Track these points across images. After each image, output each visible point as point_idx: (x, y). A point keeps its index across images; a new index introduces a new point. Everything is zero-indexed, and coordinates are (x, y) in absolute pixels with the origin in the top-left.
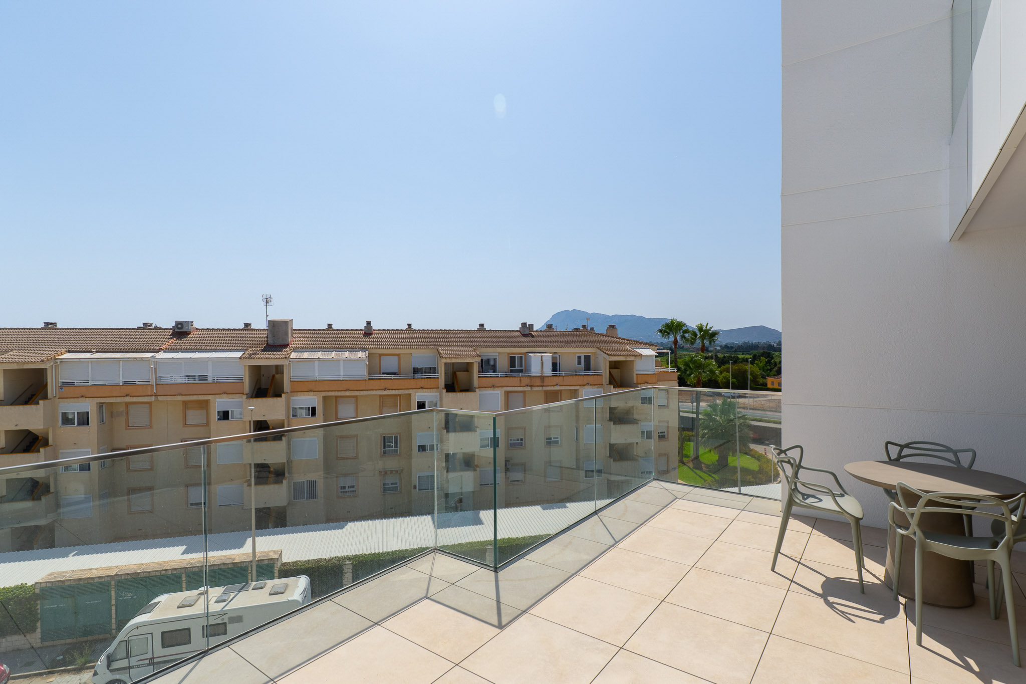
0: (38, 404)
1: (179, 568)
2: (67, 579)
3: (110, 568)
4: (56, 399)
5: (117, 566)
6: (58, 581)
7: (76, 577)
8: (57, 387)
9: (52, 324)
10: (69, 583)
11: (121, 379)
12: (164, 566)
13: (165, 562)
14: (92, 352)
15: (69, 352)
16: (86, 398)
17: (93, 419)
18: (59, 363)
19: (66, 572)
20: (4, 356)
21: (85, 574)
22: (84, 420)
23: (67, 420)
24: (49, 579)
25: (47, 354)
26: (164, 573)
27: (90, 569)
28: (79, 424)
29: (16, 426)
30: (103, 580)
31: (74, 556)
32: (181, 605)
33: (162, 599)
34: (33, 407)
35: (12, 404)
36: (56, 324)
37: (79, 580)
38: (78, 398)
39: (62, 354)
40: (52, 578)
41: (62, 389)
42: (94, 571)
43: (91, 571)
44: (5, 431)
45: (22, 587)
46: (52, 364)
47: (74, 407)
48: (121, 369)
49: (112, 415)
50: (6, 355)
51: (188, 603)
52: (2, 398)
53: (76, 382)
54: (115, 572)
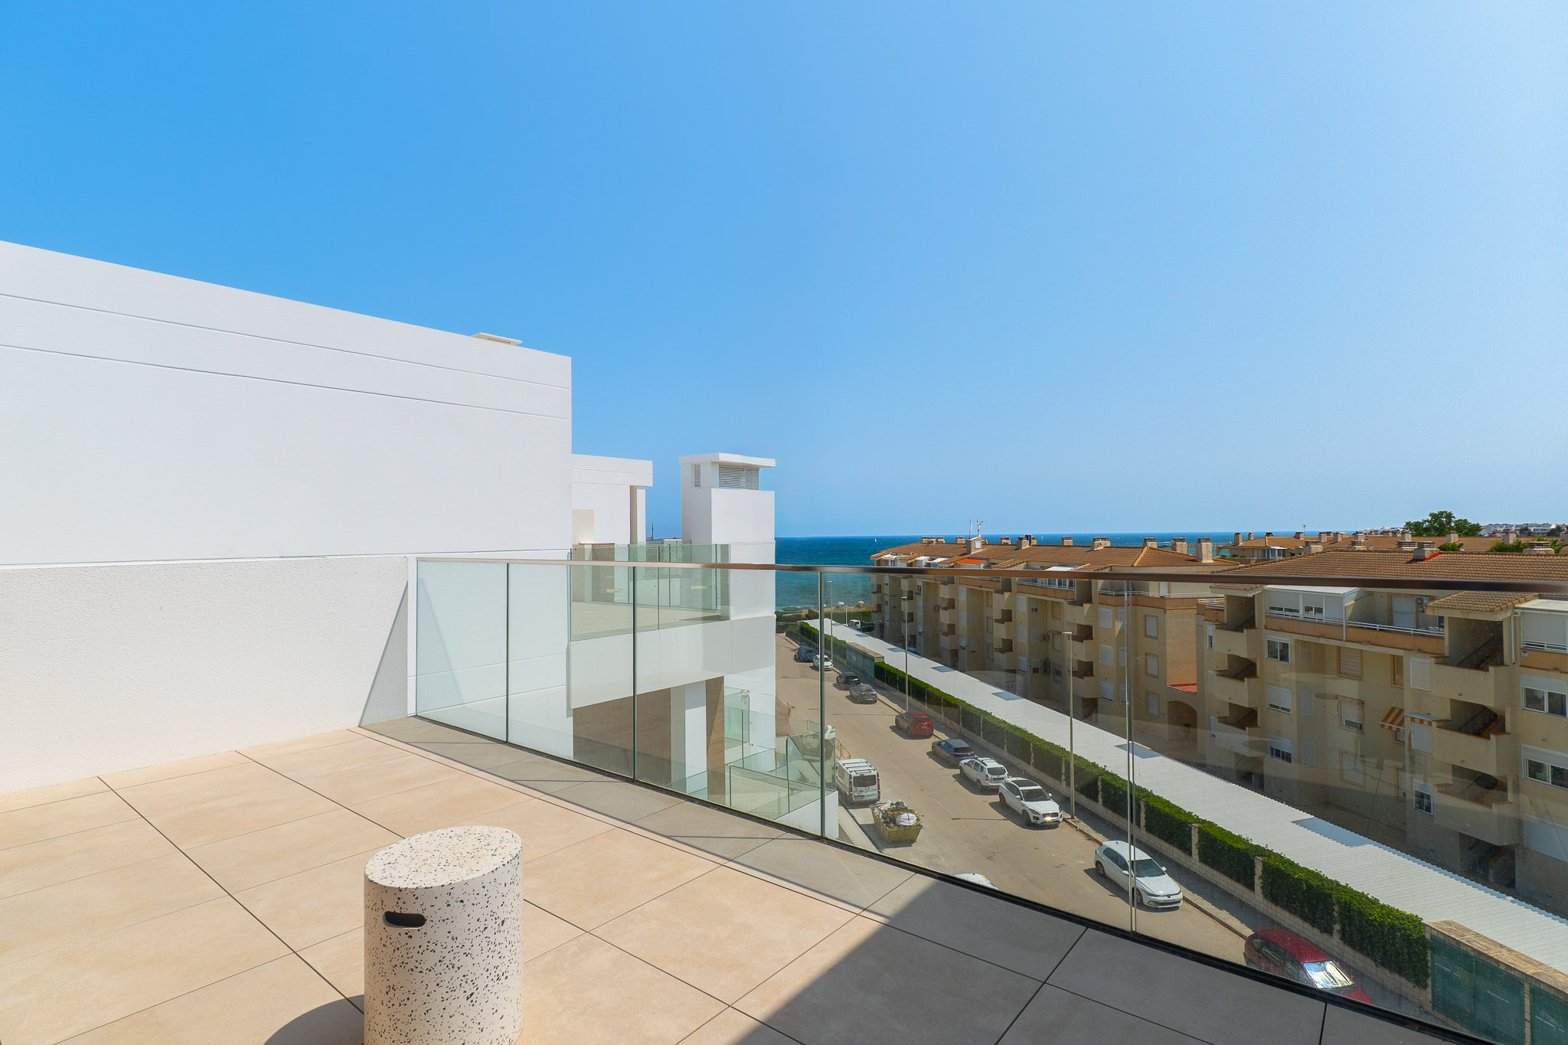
0: (1487, 671)
2: (1463, 941)
3: (1529, 961)
4: (1517, 667)
5: (1542, 964)
6: (1452, 938)
7: (1476, 946)
8: (1518, 649)
10: (1465, 949)
15: (1539, 598)
16: (1561, 672)
18: (1519, 615)
19: (1469, 931)
20: (1450, 597)
21: (1489, 949)
22: (1558, 706)
24: (1442, 928)
27: (1502, 946)
28: (1551, 711)
29: (1460, 695)
30: (1513, 973)
34: (1481, 673)
35: (1462, 665)
37: (1480, 953)
38: (1548, 670)
39: (1526, 601)
40: (1446, 930)
41: (1525, 652)
42: (1505, 952)
43: (1500, 949)
44: (1451, 699)
45: (1415, 922)
46: (1509, 614)
47: (1545, 684)
52: (1447, 653)
53: (1546, 645)
54: (1532, 971)
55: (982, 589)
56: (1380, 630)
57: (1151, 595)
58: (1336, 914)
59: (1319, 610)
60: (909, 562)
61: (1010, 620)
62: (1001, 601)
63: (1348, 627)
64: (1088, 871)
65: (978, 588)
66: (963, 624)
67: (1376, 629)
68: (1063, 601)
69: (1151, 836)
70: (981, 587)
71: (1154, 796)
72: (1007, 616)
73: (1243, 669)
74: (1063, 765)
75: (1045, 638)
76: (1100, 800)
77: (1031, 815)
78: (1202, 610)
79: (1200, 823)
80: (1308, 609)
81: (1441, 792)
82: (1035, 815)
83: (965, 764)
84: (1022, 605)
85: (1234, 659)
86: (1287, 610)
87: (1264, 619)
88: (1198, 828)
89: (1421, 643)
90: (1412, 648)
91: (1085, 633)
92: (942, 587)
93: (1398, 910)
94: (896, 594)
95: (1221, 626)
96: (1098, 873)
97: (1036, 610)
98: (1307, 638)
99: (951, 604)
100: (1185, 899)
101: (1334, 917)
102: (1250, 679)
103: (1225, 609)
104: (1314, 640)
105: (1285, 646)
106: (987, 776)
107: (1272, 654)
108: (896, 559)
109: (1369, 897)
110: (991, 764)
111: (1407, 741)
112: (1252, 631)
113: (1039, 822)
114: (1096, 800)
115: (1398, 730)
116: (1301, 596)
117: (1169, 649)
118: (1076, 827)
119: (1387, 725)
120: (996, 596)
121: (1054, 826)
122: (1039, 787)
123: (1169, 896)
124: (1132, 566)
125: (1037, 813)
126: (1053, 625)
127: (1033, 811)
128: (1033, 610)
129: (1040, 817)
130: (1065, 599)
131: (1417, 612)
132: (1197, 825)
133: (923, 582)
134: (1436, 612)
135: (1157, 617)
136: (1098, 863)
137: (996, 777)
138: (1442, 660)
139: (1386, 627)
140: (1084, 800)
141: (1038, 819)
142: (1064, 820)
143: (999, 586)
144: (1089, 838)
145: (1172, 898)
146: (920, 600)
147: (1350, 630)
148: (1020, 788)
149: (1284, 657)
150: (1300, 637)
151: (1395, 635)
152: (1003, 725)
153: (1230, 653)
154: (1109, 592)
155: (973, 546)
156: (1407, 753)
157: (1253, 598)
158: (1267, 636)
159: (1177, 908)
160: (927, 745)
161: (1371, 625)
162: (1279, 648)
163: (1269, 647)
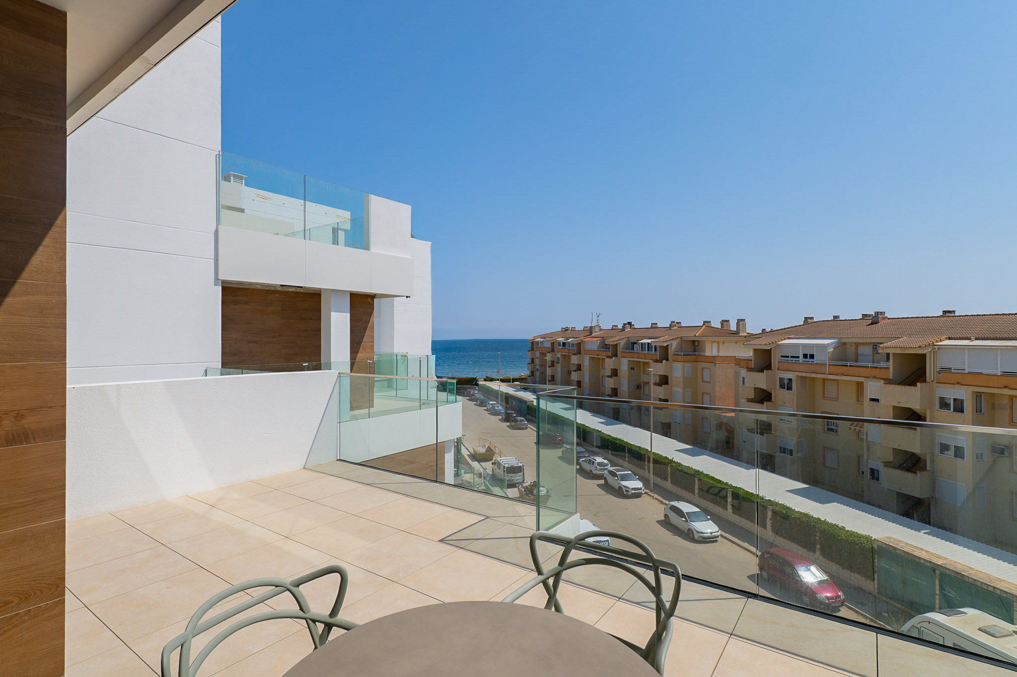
0: (916, 385)
1: (1009, 593)
2: (898, 547)
3: (939, 557)
4: (934, 383)
5: (947, 559)
6: (891, 546)
7: (906, 549)
8: (935, 372)
9: (949, 312)
10: (898, 552)
11: (999, 368)
12: (994, 583)
13: (999, 579)
14: (970, 339)
15: (950, 339)
16: (962, 385)
17: (968, 407)
18: (937, 349)
19: (901, 542)
20: (894, 342)
21: (915, 551)
22: (959, 407)
23: (944, 404)
24: (884, 541)
25: (929, 340)
26: (991, 589)
27: (922, 549)
28: (955, 410)
29: (899, 403)
30: (929, 564)
31: (925, 533)
32: (983, 629)
33: (970, 612)
34: (912, 388)
35: (901, 383)
36: (954, 311)
37: (908, 553)
38: (954, 384)
39: (941, 341)
40: (888, 541)
41: (939, 374)
42: (924, 553)
43: (921, 551)
44: (893, 406)
45: (868, 538)
46: (930, 350)
47: (951, 393)
48: (999, 359)
49: (993, 407)
50: (896, 341)
51: (992, 632)
52: (891, 377)
53: (952, 368)
54: (941, 563)
55: (599, 357)
56: (850, 366)
57: (706, 354)
58: (817, 538)
59: (812, 356)
60: (552, 342)
61: (617, 376)
62: (610, 364)
63: (830, 365)
64: (658, 522)
65: (597, 356)
66: (586, 381)
67: (847, 365)
68: (650, 361)
69: (701, 499)
70: (598, 355)
71: (704, 474)
72: (615, 373)
73: (764, 396)
74: (646, 459)
75: (639, 387)
76: (669, 479)
77: (624, 489)
78: (738, 362)
79: (733, 488)
80: (805, 356)
81: (886, 466)
82: (626, 489)
83: (582, 461)
84: (624, 365)
85: (758, 390)
86: (792, 357)
87: (777, 362)
88: (732, 491)
89: (876, 372)
90: (869, 376)
91: (664, 380)
92: (573, 357)
93: (857, 533)
94: (543, 364)
95: (750, 369)
96: (666, 523)
97: (633, 369)
98: (804, 375)
99: (579, 368)
100: (721, 535)
101: (816, 540)
102: (768, 403)
103: (753, 360)
104: (808, 375)
105: (790, 380)
106: (596, 467)
107: (782, 386)
108: (543, 341)
109: (839, 526)
110: (599, 459)
111: (865, 438)
112: (769, 371)
113: (629, 494)
114: (666, 479)
115: (860, 430)
116: (801, 347)
117: (717, 389)
118: (653, 497)
119: (853, 427)
120: (607, 360)
121: (638, 496)
122: (630, 472)
123: (711, 533)
124: (695, 336)
125: (628, 488)
126: (644, 378)
127: (625, 487)
128: (631, 368)
129: (630, 490)
130: (651, 360)
131: (873, 354)
132: (731, 490)
133: (561, 355)
134: (885, 350)
135: (710, 369)
136: (666, 516)
137: (603, 467)
138: (888, 381)
139: (854, 364)
140: (659, 481)
141: (628, 491)
142: (646, 493)
143: (610, 354)
144: (662, 503)
145: (713, 534)
146: (559, 367)
147: (831, 367)
148: (618, 473)
149: (790, 388)
150: (800, 374)
151: (859, 368)
152: (608, 437)
153: (755, 386)
154: (679, 353)
155: (593, 330)
156: (865, 444)
157: (770, 350)
158: (779, 374)
159: (716, 541)
160: (558, 452)
161: (844, 363)
162: (786, 382)
163: (780, 382)
